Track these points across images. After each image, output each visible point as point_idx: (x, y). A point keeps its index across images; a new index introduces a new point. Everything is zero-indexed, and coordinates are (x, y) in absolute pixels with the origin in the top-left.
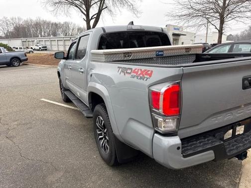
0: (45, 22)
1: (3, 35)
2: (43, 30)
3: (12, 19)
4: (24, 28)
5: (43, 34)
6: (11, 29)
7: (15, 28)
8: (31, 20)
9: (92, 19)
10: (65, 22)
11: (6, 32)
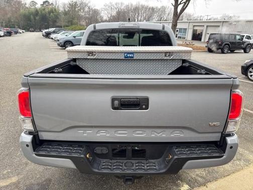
0: (143, 7)
1: (108, 19)
2: (140, 14)
3: (116, 4)
4: (124, 12)
5: (139, 18)
6: (114, 13)
7: (117, 12)
8: (132, 5)
9: (180, 4)
10: (163, 7)
11: (109, 16)
